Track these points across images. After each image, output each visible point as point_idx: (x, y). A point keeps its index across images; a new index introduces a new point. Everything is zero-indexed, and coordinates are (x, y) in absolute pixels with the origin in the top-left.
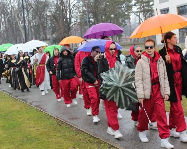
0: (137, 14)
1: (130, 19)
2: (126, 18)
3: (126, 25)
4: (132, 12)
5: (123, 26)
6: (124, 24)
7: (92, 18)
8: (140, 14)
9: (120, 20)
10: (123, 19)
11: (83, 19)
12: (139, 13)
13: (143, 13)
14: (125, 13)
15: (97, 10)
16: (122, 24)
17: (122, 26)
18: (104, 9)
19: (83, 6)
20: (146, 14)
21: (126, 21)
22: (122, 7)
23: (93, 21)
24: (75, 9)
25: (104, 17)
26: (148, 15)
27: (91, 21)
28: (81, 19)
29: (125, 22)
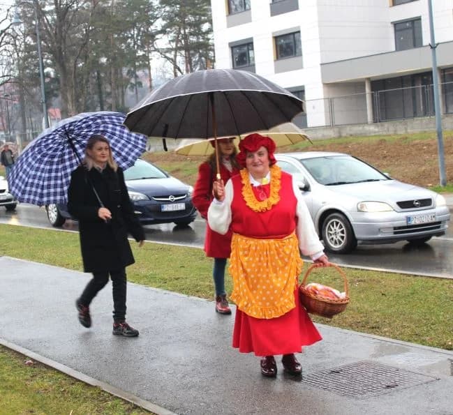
0: (168, 55)
1: (148, 67)
2: (140, 65)
3: (140, 84)
4: (156, 50)
5: (133, 86)
6: (133, 81)
7: (49, 66)
8: (175, 56)
9: (125, 71)
10: (132, 69)
11: (27, 68)
12: (173, 53)
13: (183, 52)
14: (136, 52)
15: (62, 46)
16: (128, 81)
17: (129, 86)
18: (81, 42)
19: (25, 35)
20: (193, 55)
21: (139, 73)
22: (128, 38)
23: (52, 74)
24: (7, 43)
25: (81, 64)
26: (197, 59)
27: (48, 75)
28: (22, 68)
29: (137, 77)
